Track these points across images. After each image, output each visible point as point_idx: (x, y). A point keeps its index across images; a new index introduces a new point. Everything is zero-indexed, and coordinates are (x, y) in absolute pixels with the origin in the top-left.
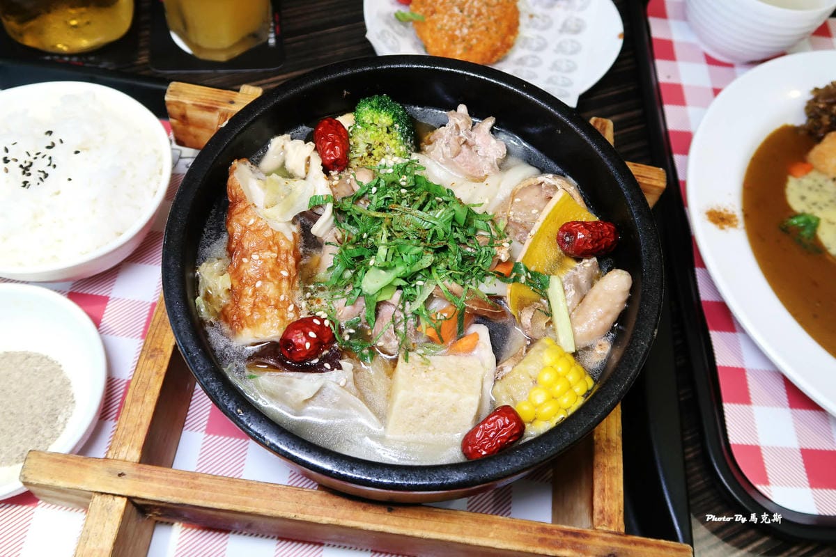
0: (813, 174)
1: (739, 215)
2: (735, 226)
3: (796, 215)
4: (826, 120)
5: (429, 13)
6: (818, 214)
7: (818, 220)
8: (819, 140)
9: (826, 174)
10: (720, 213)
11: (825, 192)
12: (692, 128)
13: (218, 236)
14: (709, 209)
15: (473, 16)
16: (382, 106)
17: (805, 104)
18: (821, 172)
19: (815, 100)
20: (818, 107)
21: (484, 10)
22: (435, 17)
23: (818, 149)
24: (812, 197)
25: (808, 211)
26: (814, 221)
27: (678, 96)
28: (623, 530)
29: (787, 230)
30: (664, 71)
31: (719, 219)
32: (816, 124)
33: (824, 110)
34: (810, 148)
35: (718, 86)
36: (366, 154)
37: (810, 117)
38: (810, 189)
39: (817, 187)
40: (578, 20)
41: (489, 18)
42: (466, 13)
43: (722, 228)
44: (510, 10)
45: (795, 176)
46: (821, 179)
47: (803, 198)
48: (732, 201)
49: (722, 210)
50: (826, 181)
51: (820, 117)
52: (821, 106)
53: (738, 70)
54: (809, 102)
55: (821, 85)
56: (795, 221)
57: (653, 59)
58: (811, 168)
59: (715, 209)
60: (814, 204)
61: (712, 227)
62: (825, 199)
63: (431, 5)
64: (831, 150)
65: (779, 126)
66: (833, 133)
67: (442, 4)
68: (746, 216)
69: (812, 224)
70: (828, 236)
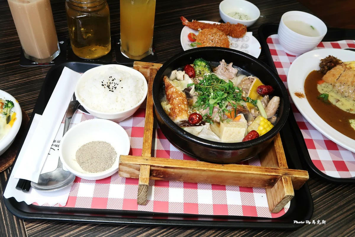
0: (324, 83)
1: (304, 94)
2: (304, 97)
3: (322, 94)
4: (326, 68)
5: (203, 43)
6: (328, 93)
8: (325, 74)
9: (329, 83)
10: (299, 94)
11: (329, 88)
12: (286, 74)
13: (163, 96)
14: (295, 93)
15: (216, 43)
16: (201, 61)
17: (319, 64)
18: (327, 82)
19: (322, 62)
20: (323, 64)
21: (219, 41)
22: (204, 44)
23: (325, 76)
24: (325, 89)
25: (324, 93)
26: (327, 95)
27: (280, 65)
28: (288, 167)
29: (319, 98)
30: (274, 58)
31: (299, 95)
32: (323, 69)
33: (325, 65)
34: (322, 76)
35: (291, 62)
36: (199, 74)
37: (321, 68)
38: (324, 87)
39: (326, 87)
40: (246, 44)
41: (221, 44)
42: (214, 42)
43: (300, 98)
44: (226, 41)
45: (319, 84)
46: (327, 84)
47: (323, 90)
48: (302, 91)
50: (329, 85)
51: (324, 67)
52: (324, 64)
53: (297, 57)
54: (320, 63)
56: (321, 96)
57: (271, 55)
58: (324, 82)
59: (297, 92)
60: (326, 91)
61: (297, 97)
62: (329, 90)
63: (203, 40)
64: (329, 76)
65: (312, 70)
66: (329, 71)
67: (206, 40)
68: (306, 95)
69: (327, 96)
70: (332, 100)
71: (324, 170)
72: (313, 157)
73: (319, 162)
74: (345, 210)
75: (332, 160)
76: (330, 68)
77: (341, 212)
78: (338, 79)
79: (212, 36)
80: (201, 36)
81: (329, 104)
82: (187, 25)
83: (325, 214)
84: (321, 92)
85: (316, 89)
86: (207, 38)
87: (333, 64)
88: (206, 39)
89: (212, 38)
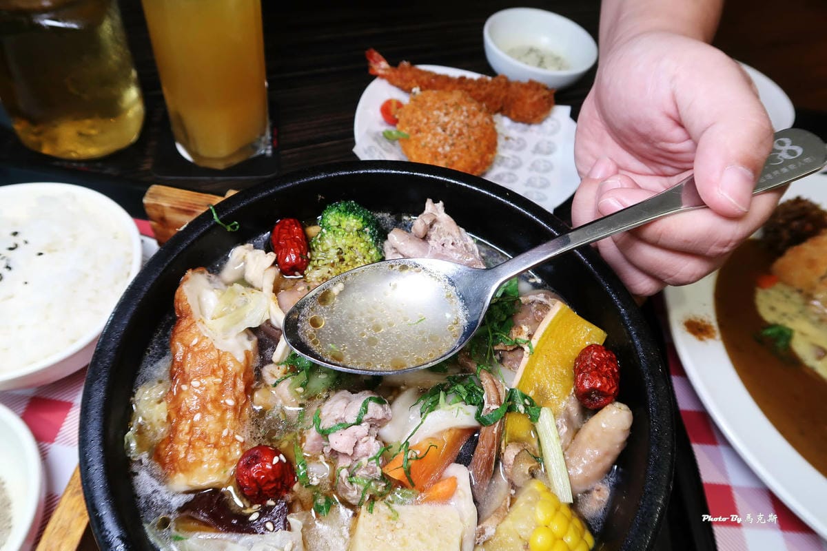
0: (779, 286)
1: (715, 325)
2: (713, 337)
3: (769, 326)
4: (785, 234)
5: (414, 132)
6: (790, 325)
7: (791, 331)
8: (781, 253)
9: (793, 285)
10: (697, 323)
11: (794, 303)
14: (687, 320)
15: (455, 135)
16: (350, 210)
18: (788, 284)
20: (777, 223)
21: (465, 131)
22: (419, 135)
23: (782, 262)
24: (782, 307)
25: (780, 322)
26: (788, 333)
29: (762, 341)
31: (697, 329)
32: (775, 238)
33: (784, 226)
34: (773, 260)
36: (337, 260)
37: (769, 232)
38: (778, 300)
39: (784, 298)
40: (549, 143)
41: (469, 137)
42: (448, 132)
43: (701, 339)
44: (488, 132)
45: (763, 287)
46: (787, 290)
47: (773, 309)
48: (706, 311)
49: (699, 321)
50: (793, 292)
51: (779, 232)
52: (781, 221)
56: (769, 332)
58: (777, 280)
59: (693, 319)
60: (784, 315)
61: (691, 338)
62: (793, 310)
63: (415, 125)
64: (795, 261)
67: (426, 124)
68: (721, 325)
69: (785, 335)
70: (802, 348)
76: (800, 238)
78: (824, 277)
79: (446, 114)
80: (414, 111)
81: (794, 361)
82: (383, 77)
84: (769, 317)
86: (428, 119)
87: (809, 227)
88: (425, 120)
89: (446, 119)
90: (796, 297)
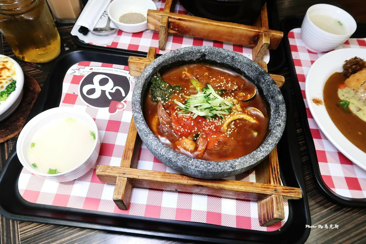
0: (346, 88)
1: (323, 100)
2: (322, 104)
3: (342, 101)
4: (350, 71)
6: (348, 100)
7: (349, 102)
8: (348, 77)
9: (351, 88)
10: (317, 100)
11: (351, 94)
12: (305, 74)
14: (313, 99)
17: (342, 66)
18: (349, 87)
19: (346, 64)
20: (347, 66)
23: (348, 80)
24: (346, 95)
25: (345, 100)
27: (299, 63)
29: (339, 106)
30: (294, 55)
31: (316, 102)
32: (346, 72)
33: (349, 67)
34: (345, 79)
35: (313, 60)
37: (344, 70)
38: (346, 92)
39: (348, 92)
43: (318, 105)
45: (341, 89)
46: (349, 89)
47: (343, 95)
48: (320, 96)
49: (317, 99)
50: (351, 90)
51: (348, 70)
52: (349, 66)
53: (319, 55)
54: (344, 65)
55: (348, 59)
56: (341, 103)
57: (291, 51)
58: (346, 86)
59: (315, 98)
60: (347, 97)
61: (314, 104)
62: (351, 96)
64: (352, 80)
65: (334, 72)
66: (353, 75)
68: (325, 101)
69: (347, 104)
70: (352, 108)
71: (334, 187)
72: (323, 172)
73: (329, 178)
74: (352, 235)
75: (344, 177)
76: (355, 72)
77: (348, 237)
78: (362, 84)
81: (349, 112)
83: (330, 238)
84: (342, 98)
85: (336, 95)
87: (359, 67)
90: (352, 92)
